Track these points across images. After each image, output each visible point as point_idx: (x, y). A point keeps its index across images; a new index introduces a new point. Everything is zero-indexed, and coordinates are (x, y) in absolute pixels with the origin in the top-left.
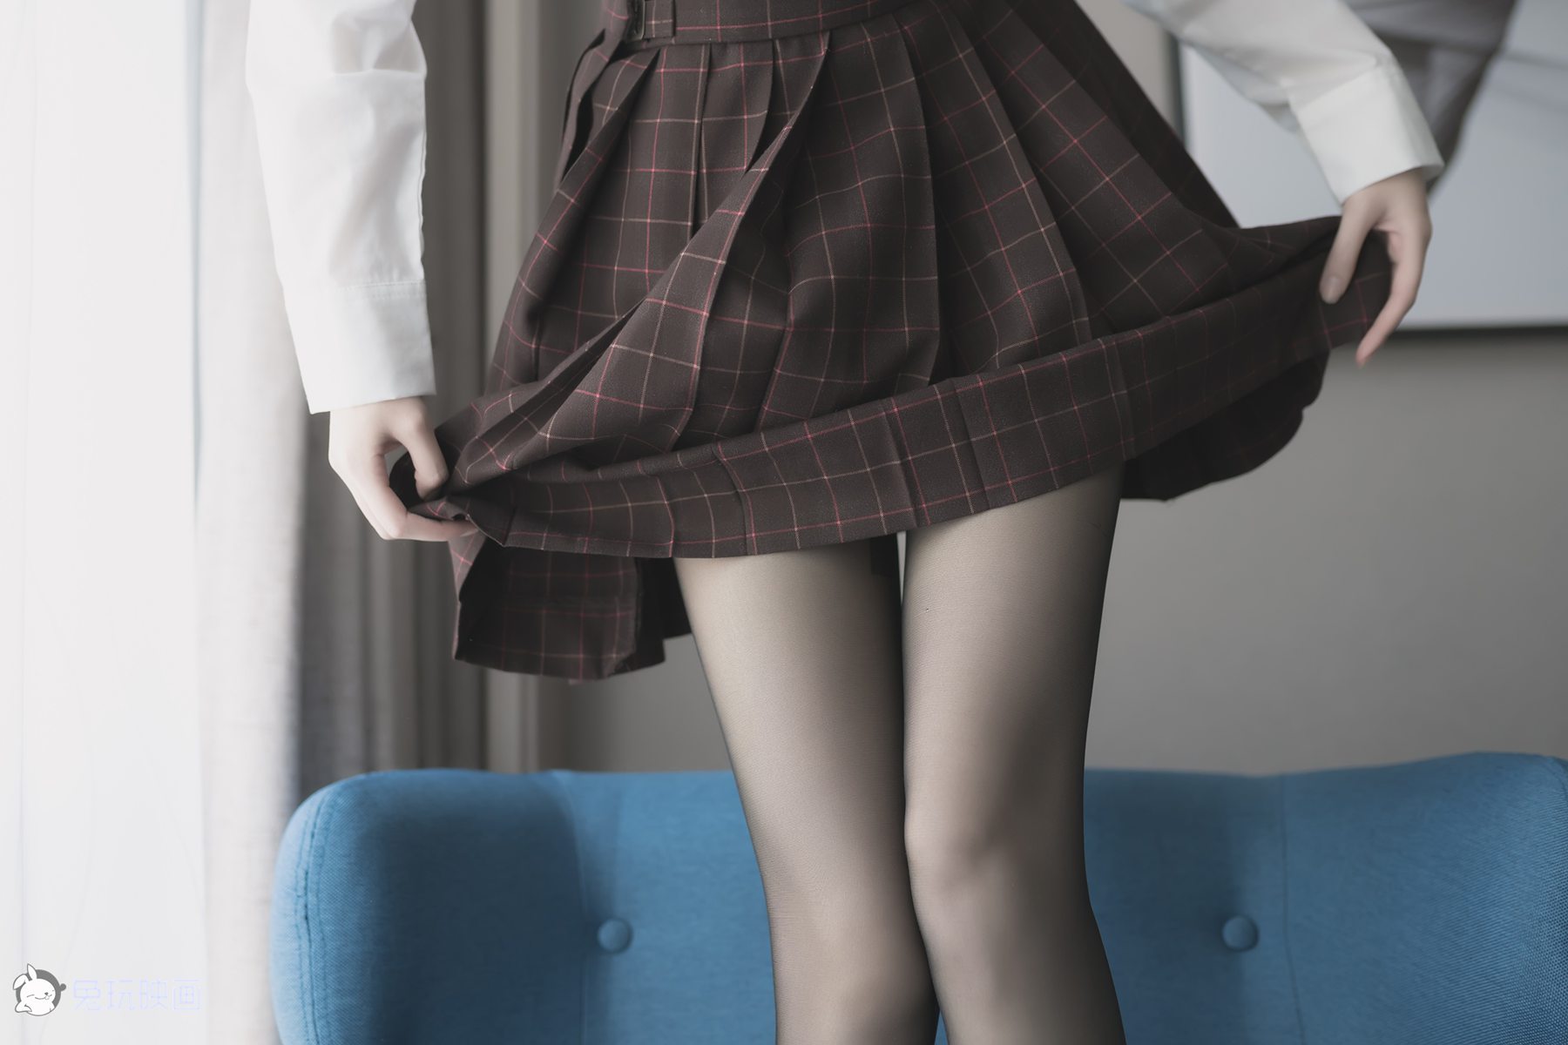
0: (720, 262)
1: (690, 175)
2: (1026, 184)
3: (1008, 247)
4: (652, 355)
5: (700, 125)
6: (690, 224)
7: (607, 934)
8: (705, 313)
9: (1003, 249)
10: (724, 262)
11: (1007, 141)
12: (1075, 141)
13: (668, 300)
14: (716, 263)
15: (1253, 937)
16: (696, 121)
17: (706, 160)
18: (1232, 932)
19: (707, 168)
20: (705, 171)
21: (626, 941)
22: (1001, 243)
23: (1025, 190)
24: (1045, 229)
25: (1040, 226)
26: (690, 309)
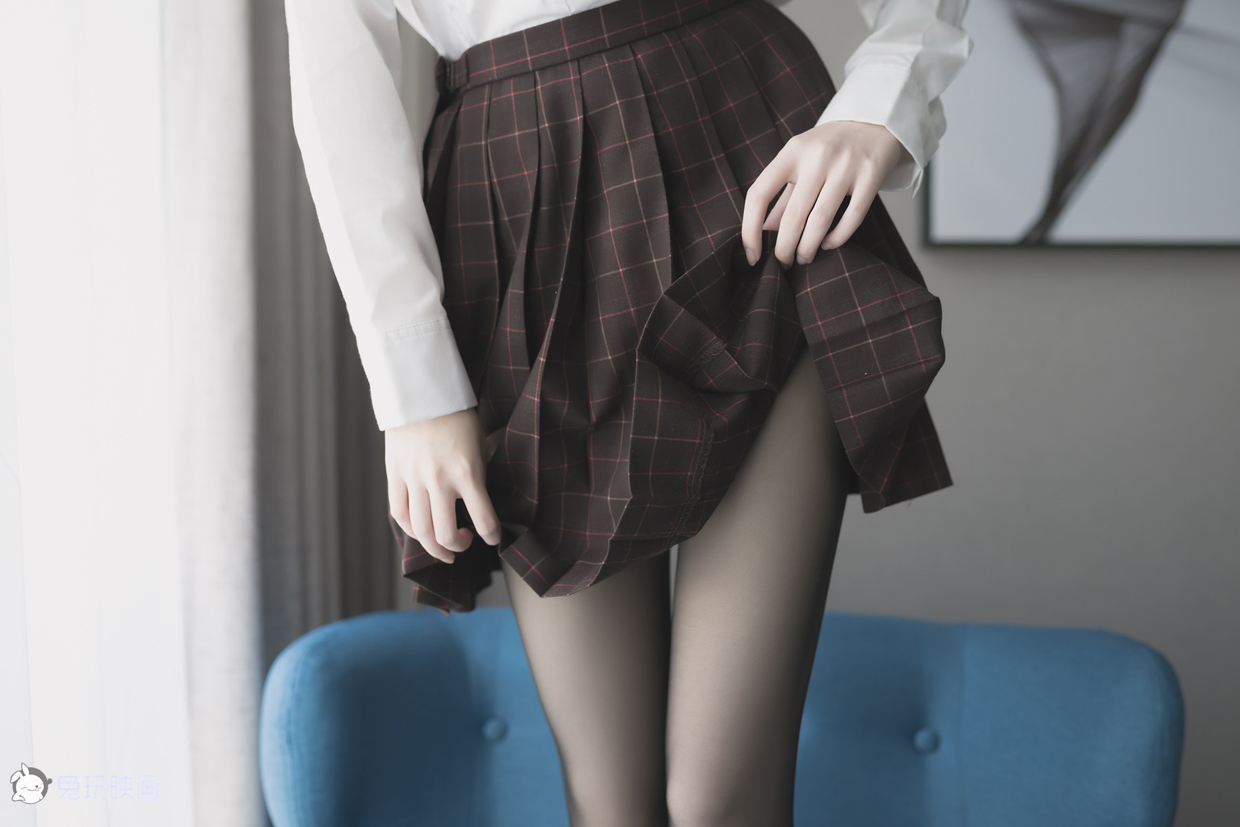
1: (485, 185)
2: (729, 188)
3: (713, 234)
5: (486, 145)
6: (491, 223)
7: (491, 729)
9: (709, 236)
11: (716, 158)
15: (935, 744)
16: (483, 143)
17: (495, 172)
18: (922, 739)
19: (497, 178)
20: (495, 180)
21: (503, 733)
22: (707, 232)
23: (729, 194)
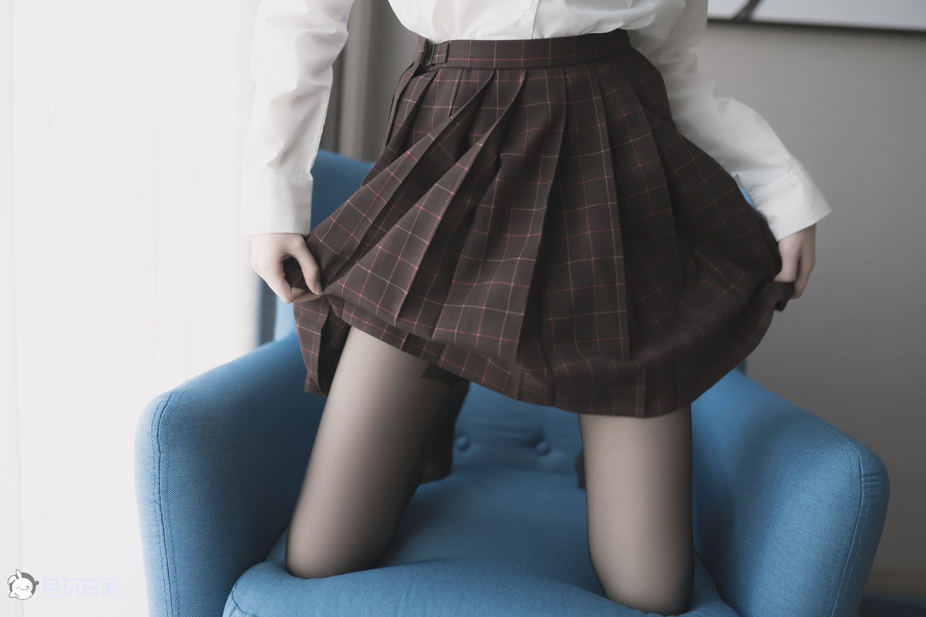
0: (452, 193)
2: (607, 176)
3: (589, 207)
4: (410, 233)
8: (439, 218)
9: (586, 207)
10: (454, 194)
11: (604, 151)
12: (640, 166)
13: (423, 207)
14: (450, 193)
16: (450, 107)
22: (586, 204)
23: (606, 180)
24: (612, 203)
25: (609, 201)
26: (432, 214)
